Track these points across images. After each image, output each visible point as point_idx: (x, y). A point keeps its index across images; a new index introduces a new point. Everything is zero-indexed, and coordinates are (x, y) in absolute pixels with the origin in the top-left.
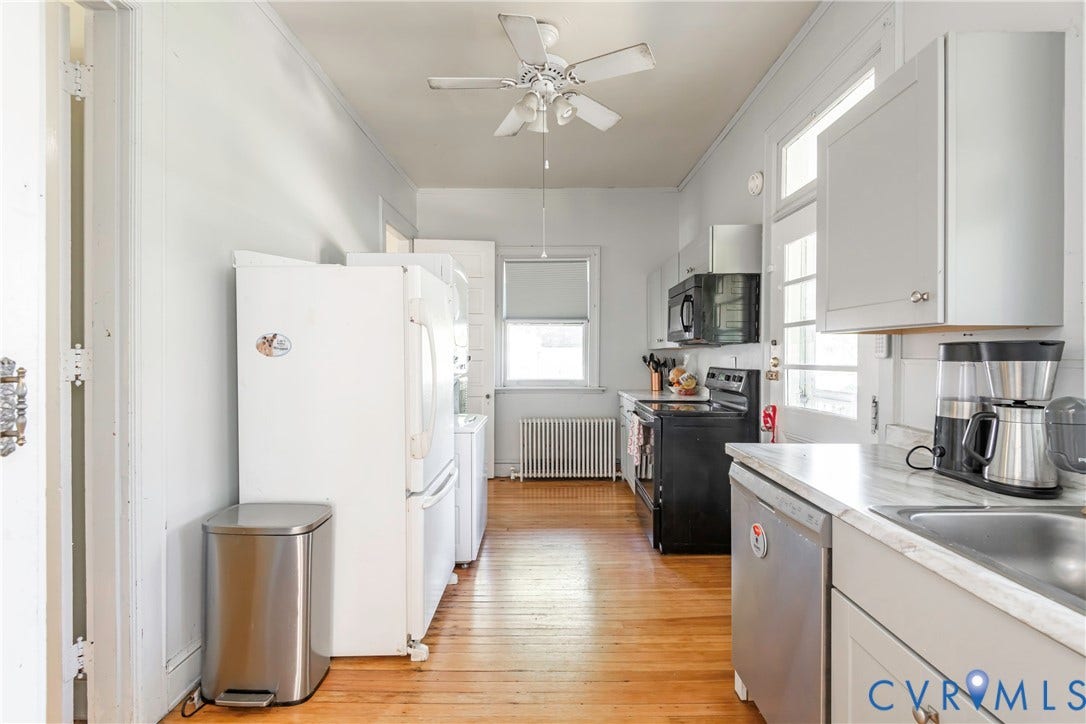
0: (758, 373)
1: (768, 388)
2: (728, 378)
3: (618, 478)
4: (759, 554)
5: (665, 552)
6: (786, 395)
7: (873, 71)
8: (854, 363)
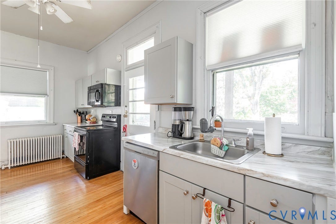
0: (120, 115)
1: (124, 120)
2: (110, 117)
3: (63, 157)
4: (135, 168)
5: (90, 179)
6: (129, 122)
7: (153, 37)
8: (149, 112)
